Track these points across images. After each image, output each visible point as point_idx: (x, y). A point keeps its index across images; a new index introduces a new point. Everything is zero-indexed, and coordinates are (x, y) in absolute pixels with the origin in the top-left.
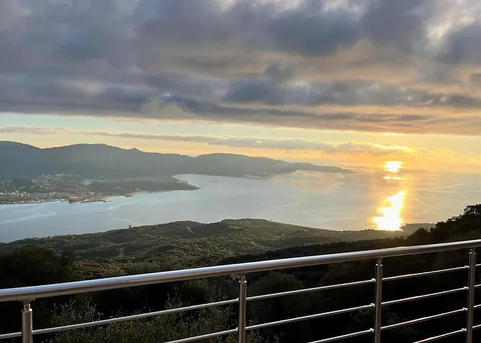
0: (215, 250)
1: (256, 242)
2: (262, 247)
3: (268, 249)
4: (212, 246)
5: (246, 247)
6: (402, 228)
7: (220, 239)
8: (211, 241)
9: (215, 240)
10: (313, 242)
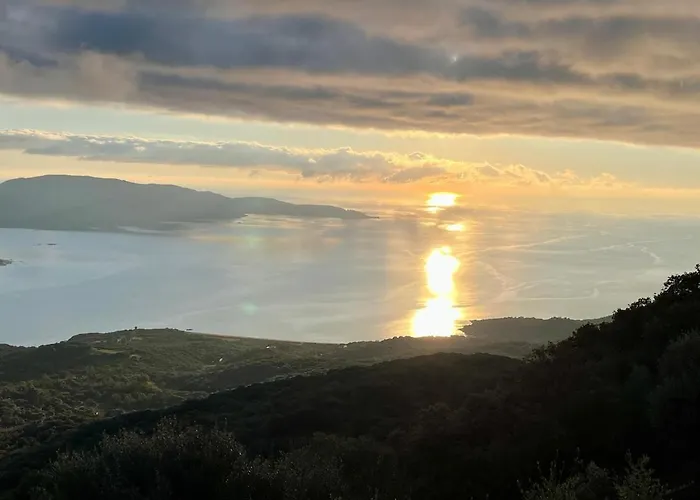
0: (58, 409)
1: (158, 384)
2: (173, 393)
3: (187, 395)
4: (49, 399)
5: (135, 397)
6: (466, 329)
7: (69, 382)
8: (48, 387)
9: (58, 386)
10: (285, 371)
